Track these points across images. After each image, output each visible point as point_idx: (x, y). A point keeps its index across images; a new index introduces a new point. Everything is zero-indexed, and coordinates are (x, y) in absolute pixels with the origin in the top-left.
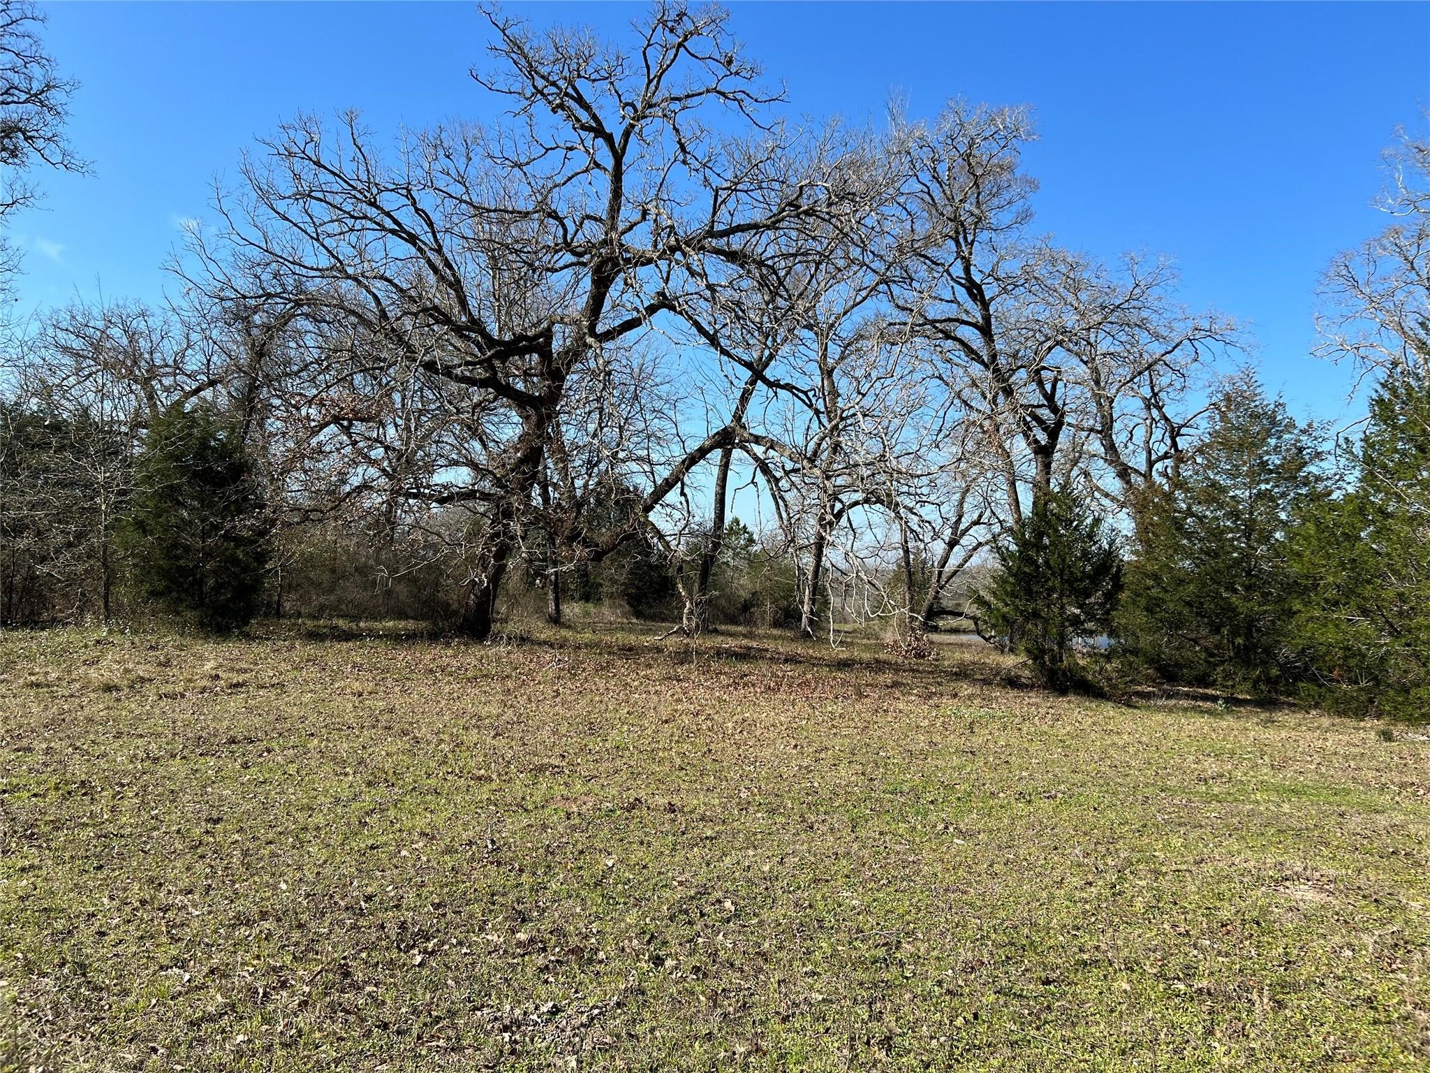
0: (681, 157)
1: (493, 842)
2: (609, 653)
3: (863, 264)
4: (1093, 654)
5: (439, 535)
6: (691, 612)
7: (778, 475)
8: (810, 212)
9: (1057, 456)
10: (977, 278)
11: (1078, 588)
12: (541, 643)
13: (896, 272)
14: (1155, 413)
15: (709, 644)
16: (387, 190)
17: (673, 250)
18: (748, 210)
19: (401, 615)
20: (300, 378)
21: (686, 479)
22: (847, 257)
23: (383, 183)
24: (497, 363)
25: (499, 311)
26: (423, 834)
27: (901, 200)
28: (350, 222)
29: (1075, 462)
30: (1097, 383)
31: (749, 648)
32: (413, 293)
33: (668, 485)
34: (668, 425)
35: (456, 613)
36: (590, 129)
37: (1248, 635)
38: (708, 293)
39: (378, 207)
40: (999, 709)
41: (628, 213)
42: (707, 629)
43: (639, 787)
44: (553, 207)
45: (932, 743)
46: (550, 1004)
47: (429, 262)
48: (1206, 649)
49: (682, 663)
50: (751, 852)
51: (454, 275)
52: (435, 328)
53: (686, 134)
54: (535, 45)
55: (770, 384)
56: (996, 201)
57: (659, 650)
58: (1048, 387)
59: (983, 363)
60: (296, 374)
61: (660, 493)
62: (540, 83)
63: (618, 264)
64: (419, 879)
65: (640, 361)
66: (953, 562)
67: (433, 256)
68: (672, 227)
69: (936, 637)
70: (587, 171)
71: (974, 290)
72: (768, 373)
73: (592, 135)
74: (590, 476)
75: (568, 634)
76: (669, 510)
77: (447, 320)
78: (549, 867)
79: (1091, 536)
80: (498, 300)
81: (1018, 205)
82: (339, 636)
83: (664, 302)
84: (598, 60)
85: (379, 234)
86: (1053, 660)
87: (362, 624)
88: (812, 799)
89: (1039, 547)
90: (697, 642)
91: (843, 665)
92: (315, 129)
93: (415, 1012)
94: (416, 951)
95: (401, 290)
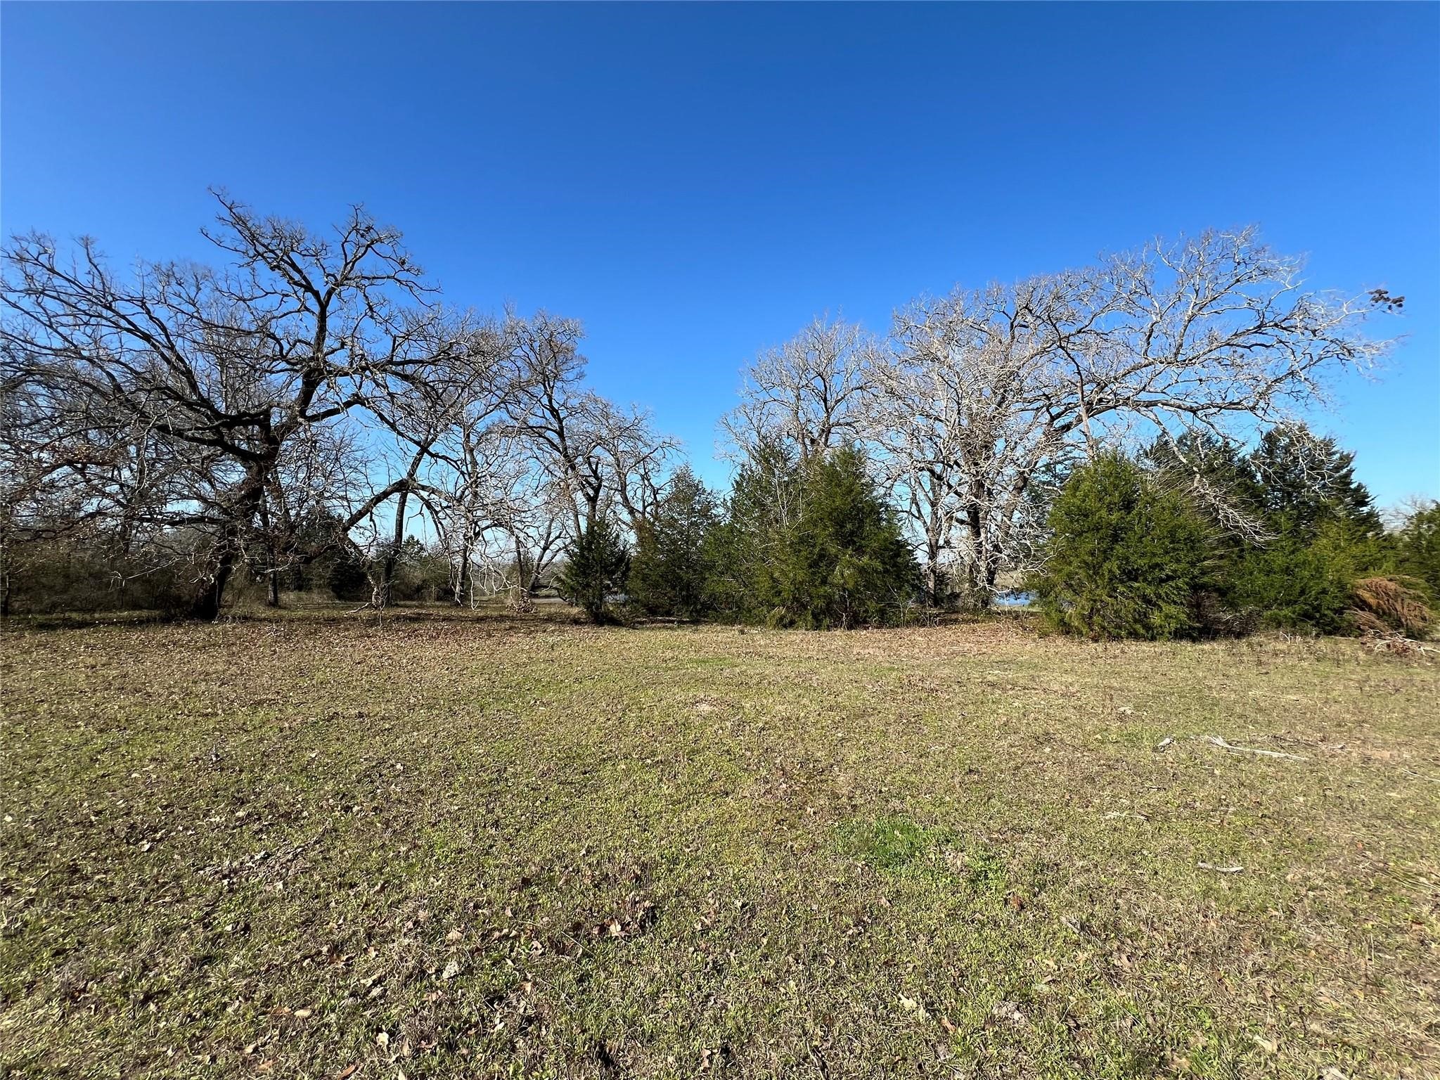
0: (369, 314)
1: (217, 756)
2: (317, 624)
3: (490, 391)
4: (616, 604)
5: (171, 548)
6: (378, 594)
7: (438, 509)
8: (457, 358)
9: (599, 502)
10: (556, 406)
11: (608, 571)
12: (261, 620)
13: (510, 398)
14: (646, 482)
15: (391, 614)
16: (123, 299)
17: (364, 369)
18: (417, 351)
19: (136, 606)
20: (31, 429)
21: (374, 510)
22: (481, 387)
23: (118, 294)
24: (224, 430)
25: (226, 395)
26: (153, 759)
27: (512, 359)
28: (86, 318)
29: (608, 506)
30: (618, 466)
31: (419, 614)
32: (148, 376)
33: (361, 514)
34: (361, 477)
35: (188, 603)
36: (301, 285)
37: (688, 590)
38: (389, 398)
39: (113, 311)
40: (567, 637)
41: (330, 343)
42: (389, 603)
43: (337, 705)
44: (272, 331)
45: (530, 658)
46: (263, 853)
47: (162, 355)
48: (669, 598)
49: (372, 626)
50: (415, 734)
51: (185, 367)
52: (169, 401)
53: (373, 301)
54: (257, 223)
55: (432, 455)
56: (565, 367)
57: (355, 619)
58: (594, 467)
59: (559, 451)
60: (28, 426)
61: (354, 519)
62: (261, 249)
63: (323, 374)
64: (149, 791)
65: (341, 435)
66: (545, 560)
67: (167, 353)
68: (363, 355)
69: (536, 601)
70: (299, 311)
71: (554, 412)
72: (431, 449)
73: (303, 289)
74: (301, 507)
75: (284, 613)
76: (362, 530)
77: (178, 397)
78: (265, 765)
79: (615, 544)
80: (225, 387)
81: (577, 370)
82: (72, 625)
83: (357, 400)
84: (308, 243)
85: (115, 330)
86: (597, 609)
87: (97, 615)
88: (456, 699)
89: (590, 550)
90: (383, 612)
91: (480, 620)
92: (49, 244)
93: (143, 883)
94: (145, 842)
95: (136, 372)
